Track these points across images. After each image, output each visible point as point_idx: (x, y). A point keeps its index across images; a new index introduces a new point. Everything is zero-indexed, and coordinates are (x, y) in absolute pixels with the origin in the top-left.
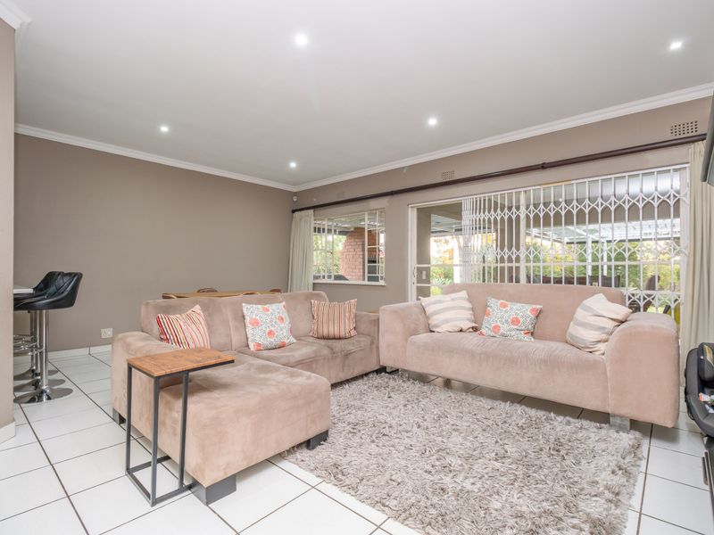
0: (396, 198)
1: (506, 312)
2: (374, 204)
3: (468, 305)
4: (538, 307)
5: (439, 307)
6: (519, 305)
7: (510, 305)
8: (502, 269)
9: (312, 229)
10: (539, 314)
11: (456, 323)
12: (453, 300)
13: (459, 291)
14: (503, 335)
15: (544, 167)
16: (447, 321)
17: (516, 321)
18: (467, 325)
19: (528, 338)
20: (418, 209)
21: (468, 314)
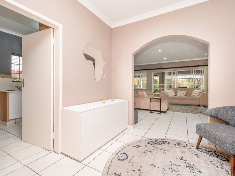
0: (149, 70)
3: (174, 92)
5: (169, 92)
6: (183, 91)
7: (182, 91)
10: (186, 92)
11: (173, 95)
13: (171, 89)
14: (181, 96)
17: (183, 94)
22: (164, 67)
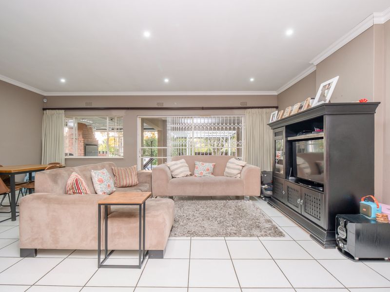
1: (204, 166)
2: (115, 113)
3: (187, 165)
4: (214, 164)
5: (176, 167)
6: (207, 164)
7: (205, 164)
8: (182, 149)
9: (64, 124)
10: (214, 166)
11: (185, 173)
12: (181, 163)
13: (181, 159)
14: (204, 176)
15: (203, 108)
16: (182, 172)
17: (208, 170)
18: (189, 173)
19: (212, 176)
20: (142, 119)
21: (188, 169)
22: (165, 106)
